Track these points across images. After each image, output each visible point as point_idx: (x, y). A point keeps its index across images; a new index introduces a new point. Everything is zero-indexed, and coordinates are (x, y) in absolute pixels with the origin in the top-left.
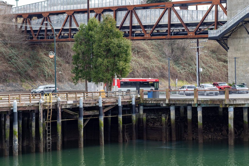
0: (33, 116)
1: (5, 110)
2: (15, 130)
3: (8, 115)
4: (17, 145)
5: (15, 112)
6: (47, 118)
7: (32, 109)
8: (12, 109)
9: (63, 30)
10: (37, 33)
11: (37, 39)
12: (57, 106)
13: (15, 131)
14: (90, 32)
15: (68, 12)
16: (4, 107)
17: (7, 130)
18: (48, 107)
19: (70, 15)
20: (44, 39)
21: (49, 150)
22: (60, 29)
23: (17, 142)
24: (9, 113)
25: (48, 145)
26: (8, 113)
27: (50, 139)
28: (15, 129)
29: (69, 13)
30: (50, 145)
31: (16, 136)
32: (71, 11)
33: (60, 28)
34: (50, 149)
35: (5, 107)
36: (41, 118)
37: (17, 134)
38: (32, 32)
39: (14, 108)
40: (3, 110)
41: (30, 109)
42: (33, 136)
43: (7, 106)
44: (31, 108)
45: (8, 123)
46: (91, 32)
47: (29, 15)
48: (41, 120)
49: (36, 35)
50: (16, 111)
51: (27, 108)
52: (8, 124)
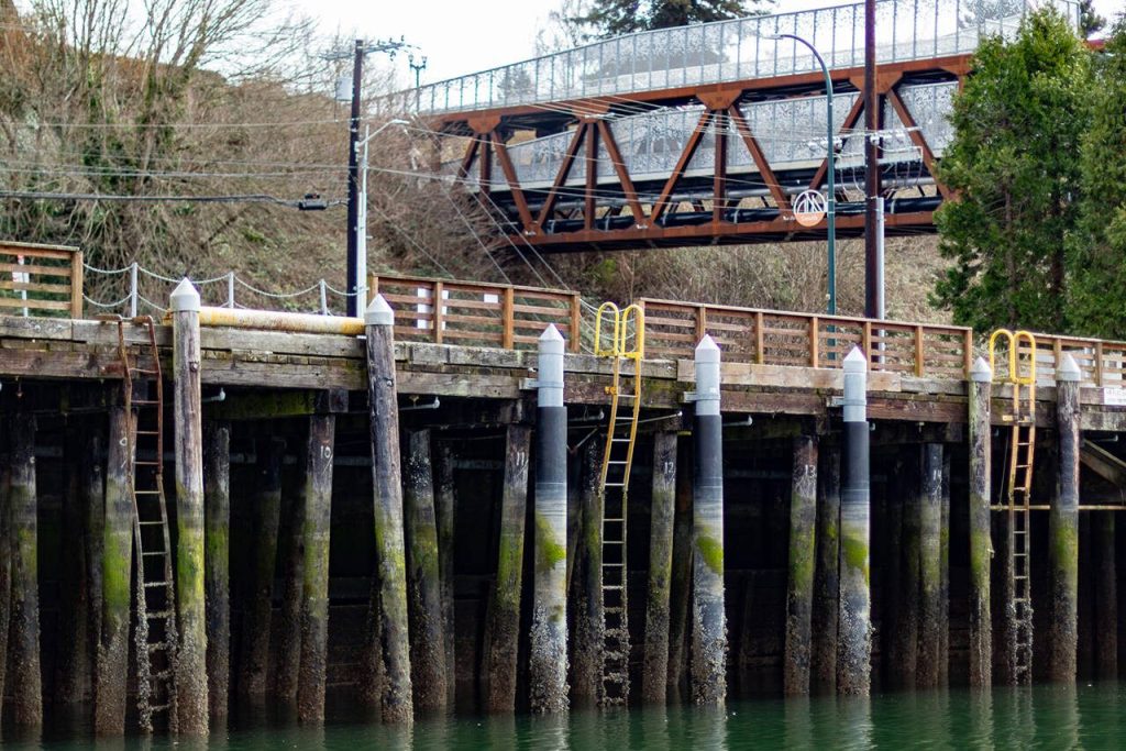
0: (927, 460)
1: (798, 404)
2: (855, 537)
3: (811, 442)
4: (866, 630)
5: (858, 425)
6: (1012, 480)
7: (935, 418)
8: (835, 402)
9: (683, 184)
10: (544, 208)
11: (541, 233)
12: (1062, 411)
13: (853, 542)
14: (1040, 81)
15: (712, 96)
16: (791, 390)
17: (803, 537)
18: (1012, 413)
19: (720, 106)
20: (580, 232)
21: (1022, 676)
22: (666, 181)
23: (864, 615)
24: (819, 429)
25: (1016, 646)
26: (812, 431)
27: (1027, 614)
28: (856, 530)
29: (714, 101)
30: (1026, 650)
31: (863, 570)
32: (725, 86)
33: (668, 175)
34: (1025, 672)
35: (800, 390)
36: (982, 473)
37: (867, 561)
38: (518, 199)
39: (852, 396)
40: (789, 406)
41: (922, 417)
42: (929, 588)
43: (810, 385)
44: (930, 411)
45: (811, 492)
46: (1044, 81)
47: (502, 118)
48: (982, 488)
49: (534, 214)
50: (858, 414)
51: (906, 409)
52: (810, 502)
